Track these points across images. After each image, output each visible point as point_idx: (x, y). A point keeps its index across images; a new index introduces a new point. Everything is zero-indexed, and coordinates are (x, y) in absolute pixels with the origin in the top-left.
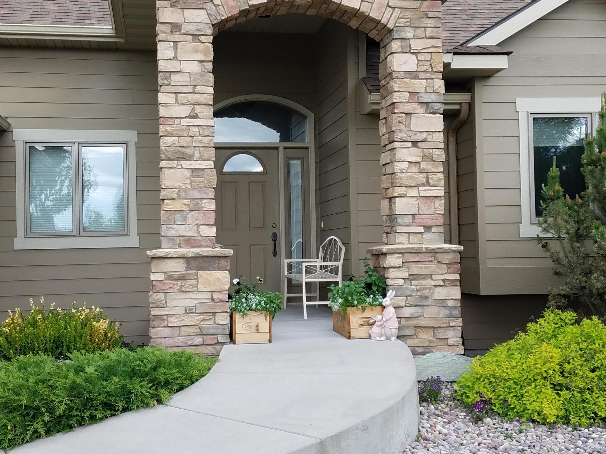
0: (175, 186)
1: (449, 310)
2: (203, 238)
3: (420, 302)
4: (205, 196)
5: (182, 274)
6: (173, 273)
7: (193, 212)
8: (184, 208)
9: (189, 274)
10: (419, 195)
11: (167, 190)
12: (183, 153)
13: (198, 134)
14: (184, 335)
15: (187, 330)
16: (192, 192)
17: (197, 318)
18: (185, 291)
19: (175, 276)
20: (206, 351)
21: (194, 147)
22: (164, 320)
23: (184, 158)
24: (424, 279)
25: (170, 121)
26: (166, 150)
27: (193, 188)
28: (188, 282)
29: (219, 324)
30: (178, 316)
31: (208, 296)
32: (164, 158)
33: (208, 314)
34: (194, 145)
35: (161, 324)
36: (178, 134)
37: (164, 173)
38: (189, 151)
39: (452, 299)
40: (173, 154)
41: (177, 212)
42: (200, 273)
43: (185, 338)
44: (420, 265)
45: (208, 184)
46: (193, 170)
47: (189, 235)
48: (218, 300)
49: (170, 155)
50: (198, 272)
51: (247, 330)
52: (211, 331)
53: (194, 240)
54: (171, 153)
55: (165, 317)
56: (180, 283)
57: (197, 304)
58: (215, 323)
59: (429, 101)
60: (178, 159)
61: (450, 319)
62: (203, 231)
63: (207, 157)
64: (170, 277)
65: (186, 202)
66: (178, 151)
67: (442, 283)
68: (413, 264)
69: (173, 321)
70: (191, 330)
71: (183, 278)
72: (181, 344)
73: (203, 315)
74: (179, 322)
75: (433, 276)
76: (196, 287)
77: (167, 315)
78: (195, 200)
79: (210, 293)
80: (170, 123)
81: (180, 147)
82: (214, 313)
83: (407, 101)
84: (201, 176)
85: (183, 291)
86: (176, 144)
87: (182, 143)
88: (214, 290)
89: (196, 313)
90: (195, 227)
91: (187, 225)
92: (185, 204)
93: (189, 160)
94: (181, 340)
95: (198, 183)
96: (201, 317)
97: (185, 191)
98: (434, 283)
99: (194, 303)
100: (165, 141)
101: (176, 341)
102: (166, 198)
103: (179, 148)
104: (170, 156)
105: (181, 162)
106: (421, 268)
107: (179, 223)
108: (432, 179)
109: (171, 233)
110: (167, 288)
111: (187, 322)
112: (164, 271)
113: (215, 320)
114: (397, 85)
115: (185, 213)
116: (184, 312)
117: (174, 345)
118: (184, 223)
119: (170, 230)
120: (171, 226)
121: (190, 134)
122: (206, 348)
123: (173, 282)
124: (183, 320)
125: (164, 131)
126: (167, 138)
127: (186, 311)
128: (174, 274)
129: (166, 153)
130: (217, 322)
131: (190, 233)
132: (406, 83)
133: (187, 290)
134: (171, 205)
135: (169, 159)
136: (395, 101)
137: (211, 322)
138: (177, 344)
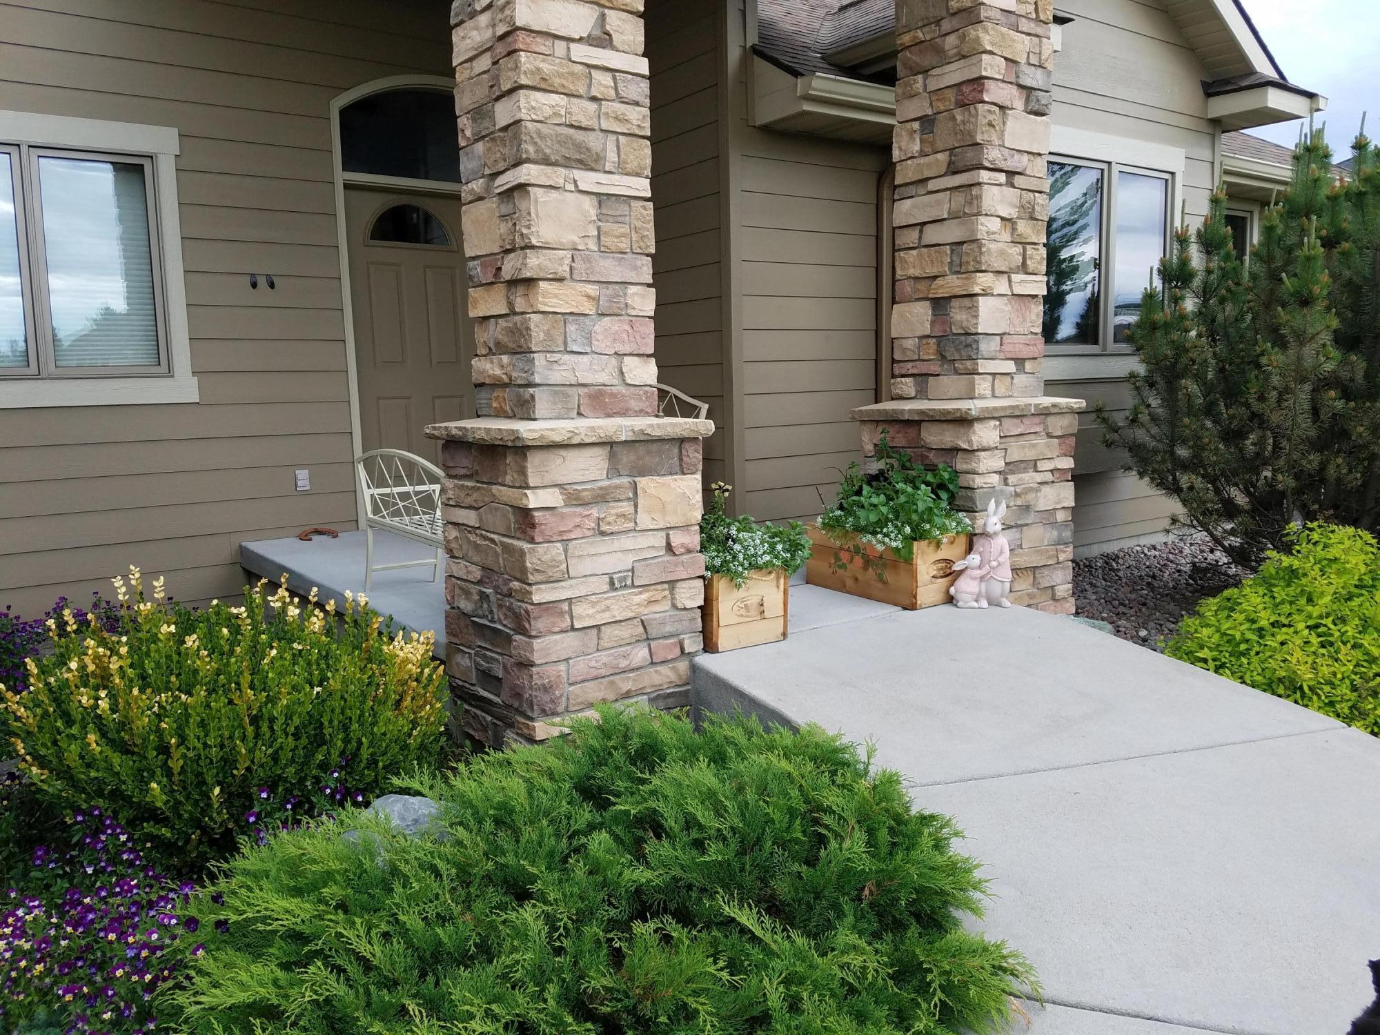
0: (562, 244)
1: (1058, 529)
2: (632, 389)
3: (1019, 519)
4: (631, 276)
5: (601, 488)
6: (579, 487)
7: (607, 319)
8: (588, 308)
9: (617, 487)
10: (1012, 291)
11: (544, 251)
12: (579, 147)
13: (613, 93)
14: (611, 645)
15: (616, 632)
16: (602, 263)
17: (637, 599)
18: (609, 531)
19: (584, 494)
20: (657, 680)
21: (602, 131)
22: (562, 613)
23: (580, 161)
24: (1025, 470)
25: (542, 45)
26: (539, 133)
27: (604, 251)
28: (613, 508)
29: (685, 609)
30: (593, 598)
31: (660, 540)
32: (533, 155)
33: (659, 587)
34: (604, 126)
35: (554, 624)
36: (563, 86)
37: (536, 201)
38: (593, 141)
39: (1064, 508)
40: (557, 147)
41: (571, 318)
42: (643, 482)
43: (612, 655)
44: (1022, 442)
45: (638, 242)
46: (602, 199)
47: (601, 381)
48: (682, 550)
49: (549, 147)
50: (637, 479)
51: (742, 616)
52: (669, 629)
53: (613, 395)
54: (549, 143)
55: (565, 607)
56: (595, 512)
57: (636, 564)
58: (674, 606)
59: (1034, 84)
60: (567, 163)
61: (1058, 547)
62: (631, 371)
63: (636, 164)
64: (575, 498)
65: (592, 290)
66: (568, 137)
67: (1049, 477)
68: (1012, 439)
69: (585, 615)
70: (625, 632)
71: (602, 497)
72: (603, 672)
73: (648, 591)
74: (598, 616)
75: (1039, 464)
76: (630, 520)
77: (570, 601)
78: (610, 286)
79: (663, 534)
80: (542, 49)
81: (572, 126)
82: (672, 584)
83: (1001, 77)
84: (620, 219)
85: (603, 534)
86: (561, 116)
87: (578, 114)
88: (673, 525)
89: (633, 586)
90: (614, 361)
91: (595, 356)
92: (589, 297)
93: (592, 169)
94: (605, 660)
95: (616, 237)
96: (645, 596)
97: (587, 260)
98: (1039, 477)
99: (627, 562)
100: (534, 104)
101: (593, 664)
102: (542, 275)
103: (571, 131)
104: (547, 151)
105: (575, 171)
106: (1023, 447)
107: (576, 349)
108: (1031, 258)
109: (558, 375)
110: (570, 527)
111: (616, 613)
112: (560, 482)
113: (673, 599)
114: (988, 37)
115: (587, 321)
116: (607, 587)
117: (589, 677)
118: (588, 349)
119: (556, 367)
120: (556, 357)
121: (594, 93)
122: (656, 671)
123: (579, 510)
124: (608, 609)
125: (533, 73)
126: (538, 95)
127: (612, 583)
128: (584, 490)
129: (537, 140)
130: (680, 606)
131: (602, 378)
132: (1002, 35)
133: (614, 528)
134: (556, 296)
135: (546, 161)
136: (984, 73)
137: (666, 605)
138: (595, 673)
